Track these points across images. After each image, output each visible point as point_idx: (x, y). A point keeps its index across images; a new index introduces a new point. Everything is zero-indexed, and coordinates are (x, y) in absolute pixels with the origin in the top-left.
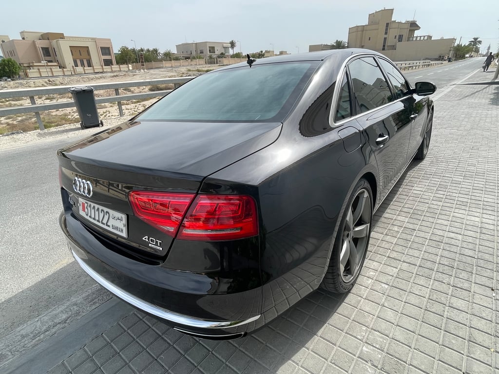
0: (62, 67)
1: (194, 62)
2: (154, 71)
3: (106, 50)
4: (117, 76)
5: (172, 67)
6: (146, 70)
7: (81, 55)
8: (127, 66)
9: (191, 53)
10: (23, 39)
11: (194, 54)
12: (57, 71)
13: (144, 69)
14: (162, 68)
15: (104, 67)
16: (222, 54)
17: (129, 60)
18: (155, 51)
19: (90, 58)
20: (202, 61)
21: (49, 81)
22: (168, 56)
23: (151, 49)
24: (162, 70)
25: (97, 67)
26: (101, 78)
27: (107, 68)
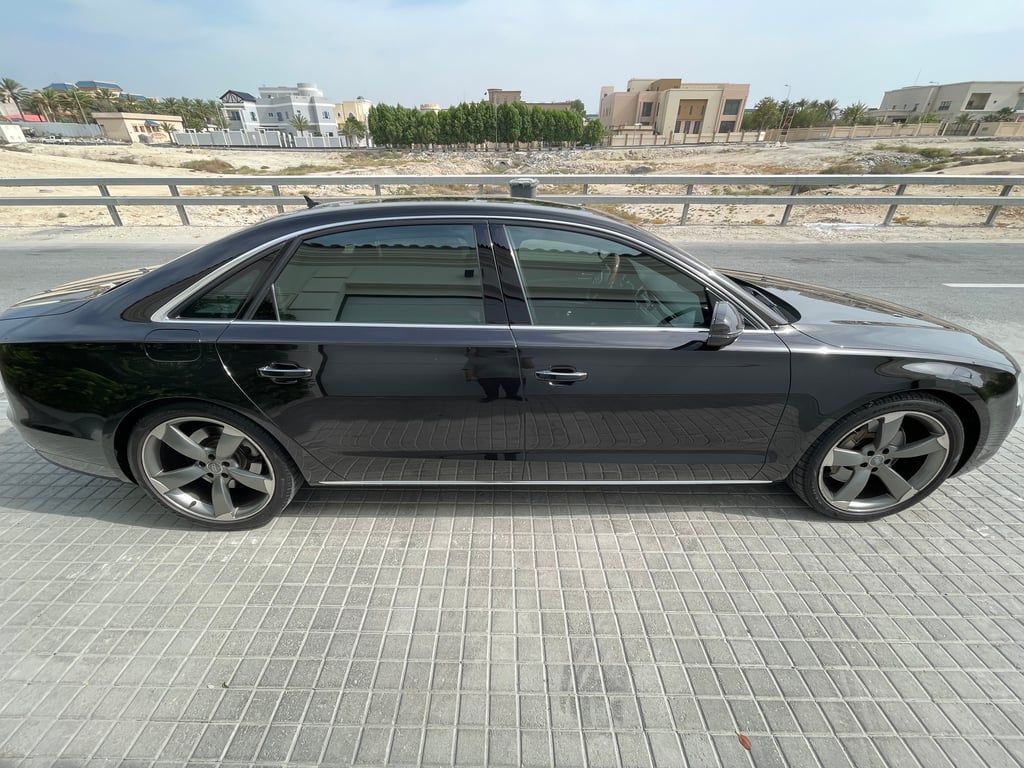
0: (656, 132)
1: (910, 128)
2: (801, 146)
3: (733, 106)
4: (728, 151)
5: (848, 138)
6: (785, 144)
7: (690, 113)
8: (757, 134)
9: (915, 109)
10: (628, 90)
11: (922, 110)
12: (648, 138)
13: (782, 142)
14: (824, 139)
15: (717, 134)
16: (1006, 111)
17: (766, 122)
18: (829, 105)
19: (702, 119)
20: (932, 128)
21: (630, 153)
22: (853, 116)
23: (821, 101)
24: (821, 143)
25: (706, 134)
26: (702, 152)
27: (721, 137)
